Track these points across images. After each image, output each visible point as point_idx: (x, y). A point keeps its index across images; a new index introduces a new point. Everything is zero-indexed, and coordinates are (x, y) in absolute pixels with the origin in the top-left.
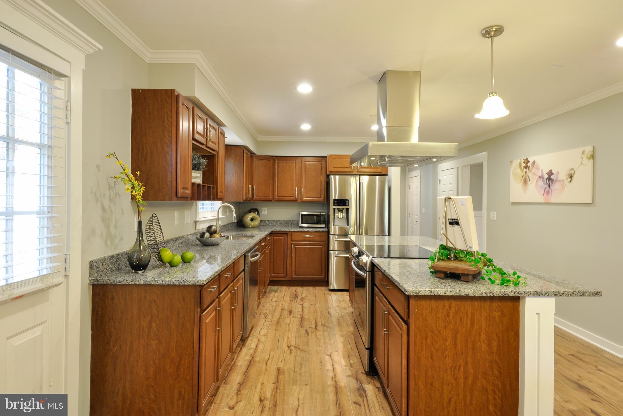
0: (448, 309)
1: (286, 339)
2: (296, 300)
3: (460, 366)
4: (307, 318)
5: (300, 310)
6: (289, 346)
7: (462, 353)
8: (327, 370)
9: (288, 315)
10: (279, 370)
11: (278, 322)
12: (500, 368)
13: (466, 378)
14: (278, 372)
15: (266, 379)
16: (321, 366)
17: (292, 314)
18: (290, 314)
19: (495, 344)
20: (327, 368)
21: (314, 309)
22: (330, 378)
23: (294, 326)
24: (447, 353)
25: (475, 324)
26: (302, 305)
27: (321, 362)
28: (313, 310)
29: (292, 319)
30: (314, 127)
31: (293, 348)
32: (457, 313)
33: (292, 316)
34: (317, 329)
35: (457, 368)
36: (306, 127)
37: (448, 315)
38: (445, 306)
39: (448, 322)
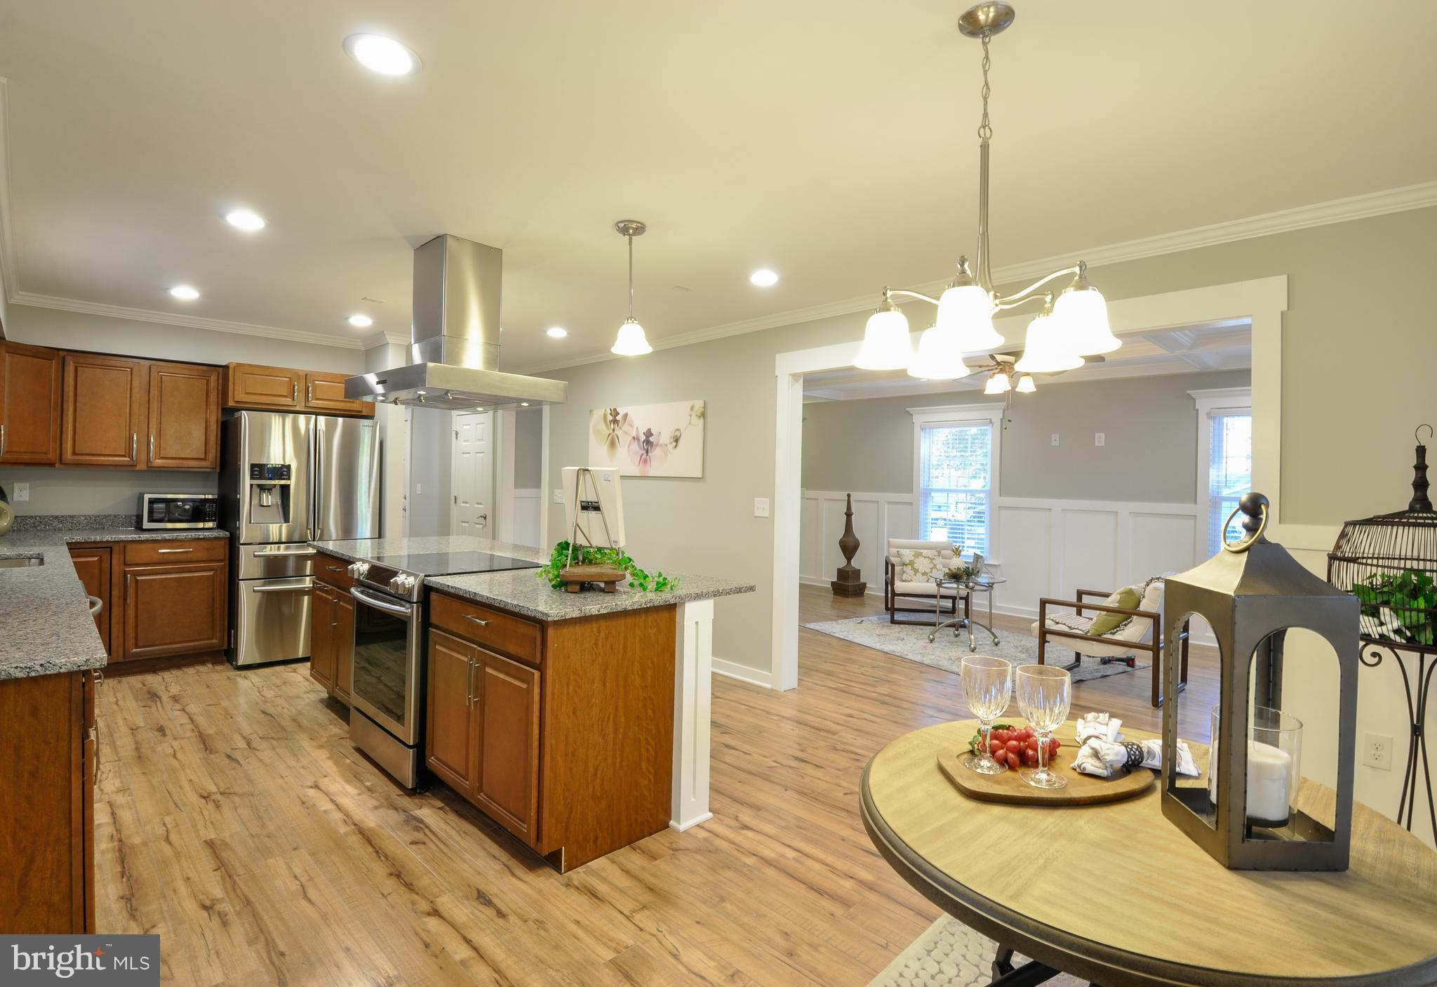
0: (597, 634)
1: (185, 784)
2: (158, 703)
3: (610, 714)
4: (217, 734)
5: (185, 720)
6: (206, 795)
7: (612, 697)
8: (325, 811)
9: (160, 738)
10: (210, 844)
11: (140, 757)
12: (654, 706)
13: (616, 731)
14: (212, 848)
15: (189, 868)
16: (308, 808)
17: (167, 732)
18: (164, 735)
19: (650, 673)
20: (323, 809)
21: (223, 713)
22: (340, 823)
23: (192, 755)
24: (594, 700)
25: (629, 649)
26: (183, 710)
27: (303, 803)
28: (221, 714)
29: (175, 744)
30: (206, 295)
31: (219, 797)
32: (607, 639)
33: (170, 737)
34: (255, 749)
35: (606, 719)
36: (185, 293)
37: (596, 644)
38: (592, 632)
39: (596, 654)
